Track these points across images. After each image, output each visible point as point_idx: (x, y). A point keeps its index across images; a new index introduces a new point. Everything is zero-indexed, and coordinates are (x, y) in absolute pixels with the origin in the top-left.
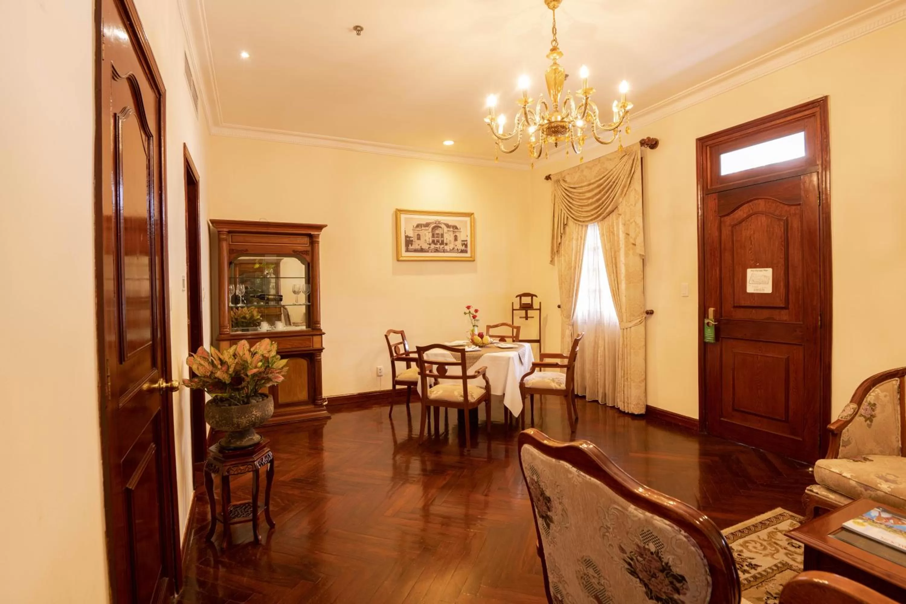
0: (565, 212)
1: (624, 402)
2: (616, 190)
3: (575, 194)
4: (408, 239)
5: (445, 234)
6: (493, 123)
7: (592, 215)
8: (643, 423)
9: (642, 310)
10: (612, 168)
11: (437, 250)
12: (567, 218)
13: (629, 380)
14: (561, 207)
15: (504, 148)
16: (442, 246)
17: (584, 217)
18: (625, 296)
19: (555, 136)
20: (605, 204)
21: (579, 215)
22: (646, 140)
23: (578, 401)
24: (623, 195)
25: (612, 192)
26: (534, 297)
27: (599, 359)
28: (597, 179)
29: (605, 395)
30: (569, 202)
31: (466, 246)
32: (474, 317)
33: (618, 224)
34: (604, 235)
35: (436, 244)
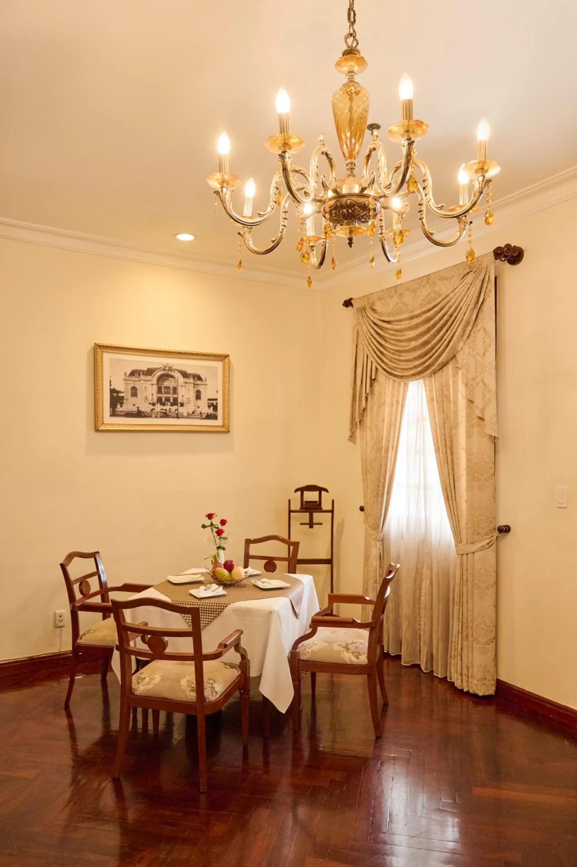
0: (373, 361)
1: (462, 675)
2: (454, 330)
3: (389, 331)
4: (115, 395)
5: (180, 388)
6: (225, 190)
7: (415, 367)
8: (492, 709)
9: (492, 526)
10: (448, 293)
11: (165, 413)
12: (377, 369)
13: (470, 637)
14: (367, 352)
15: (254, 244)
16: (175, 407)
17: (402, 369)
18: (466, 502)
19: (348, 224)
20: (436, 351)
21: (396, 366)
22: (503, 248)
23: (388, 663)
24: (465, 337)
25: (447, 331)
26: (323, 493)
27: (423, 598)
28: (424, 309)
29: (431, 657)
30: (379, 343)
31: (215, 408)
32: (220, 532)
33: (455, 383)
34: (433, 400)
35: (164, 404)
